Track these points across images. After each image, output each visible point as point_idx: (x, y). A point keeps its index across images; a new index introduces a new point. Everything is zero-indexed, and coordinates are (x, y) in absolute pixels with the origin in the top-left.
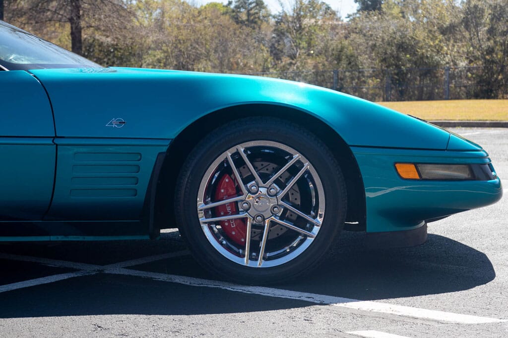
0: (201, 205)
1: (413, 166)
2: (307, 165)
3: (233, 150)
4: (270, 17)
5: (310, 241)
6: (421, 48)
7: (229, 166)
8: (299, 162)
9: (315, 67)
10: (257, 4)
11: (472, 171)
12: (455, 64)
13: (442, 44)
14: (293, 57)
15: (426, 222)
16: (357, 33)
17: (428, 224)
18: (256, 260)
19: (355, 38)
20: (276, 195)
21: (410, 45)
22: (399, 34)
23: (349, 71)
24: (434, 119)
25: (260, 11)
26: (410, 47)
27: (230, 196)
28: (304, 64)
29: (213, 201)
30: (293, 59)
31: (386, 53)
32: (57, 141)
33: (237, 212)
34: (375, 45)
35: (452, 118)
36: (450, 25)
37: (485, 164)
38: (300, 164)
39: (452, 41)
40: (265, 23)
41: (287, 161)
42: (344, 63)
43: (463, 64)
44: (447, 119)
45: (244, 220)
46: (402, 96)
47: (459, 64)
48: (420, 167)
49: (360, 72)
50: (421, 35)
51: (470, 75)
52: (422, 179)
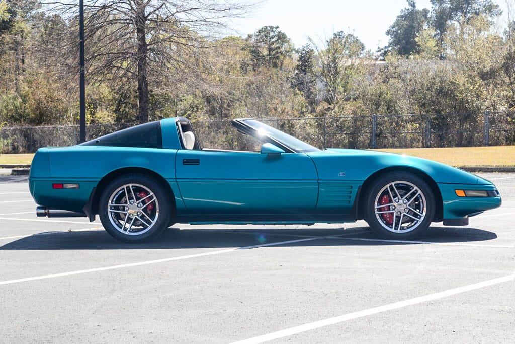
0: (376, 206)
1: (462, 192)
2: (420, 192)
3: (390, 184)
4: (294, 52)
5: (419, 223)
6: (461, 92)
7: (388, 191)
8: (416, 190)
9: (354, 112)
10: (279, 38)
11: (488, 194)
12: (495, 109)
13: (482, 89)
14: (329, 101)
15: (468, 217)
16: (395, 77)
17: (469, 218)
18: (397, 229)
19: (393, 83)
20: (406, 204)
21: (450, 90)
22: (437, 80)
23: (387, 116)
24: (474, 165)
25: (282, 45)
26: (450, 92)
27: (386, 204)
28: (342, 109)
29: (380, 205)
30: (330, 104)
31: (425, 98)
32: (319, 181)
33: (390, 210)
34: (414, 91)
35: (491, 165)
36: (491, 70)
37: (494, 190)
38: (417, 191)
39: (492, 86)
40: (287, 58)
41: (411, 190)
42: (383, 108)
43: (502, 108)
44: (485, 165)
45: (392, 214)
46: (441, 142)
47: (499, 108)
48: (466, 192)
49: (399, 117)
50: (461, 80)
51: (509, 119)
52: (466, 197)
